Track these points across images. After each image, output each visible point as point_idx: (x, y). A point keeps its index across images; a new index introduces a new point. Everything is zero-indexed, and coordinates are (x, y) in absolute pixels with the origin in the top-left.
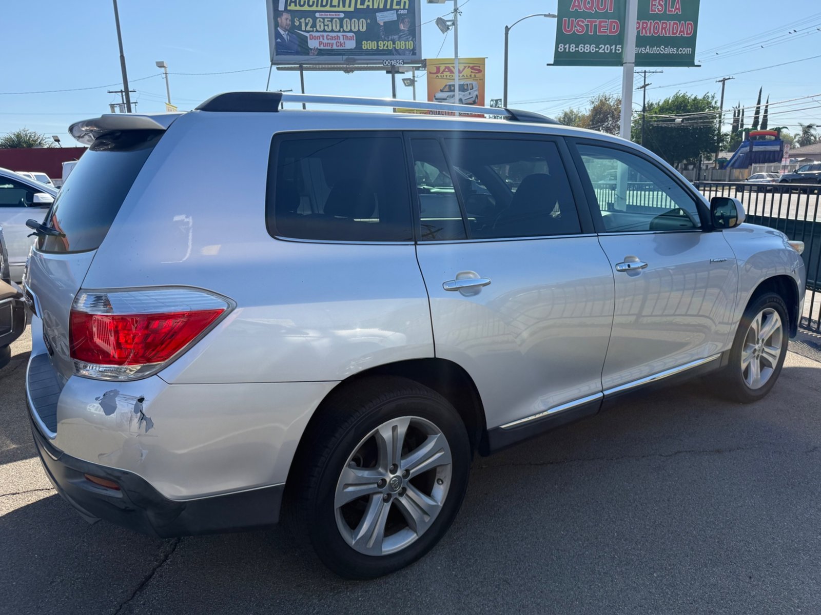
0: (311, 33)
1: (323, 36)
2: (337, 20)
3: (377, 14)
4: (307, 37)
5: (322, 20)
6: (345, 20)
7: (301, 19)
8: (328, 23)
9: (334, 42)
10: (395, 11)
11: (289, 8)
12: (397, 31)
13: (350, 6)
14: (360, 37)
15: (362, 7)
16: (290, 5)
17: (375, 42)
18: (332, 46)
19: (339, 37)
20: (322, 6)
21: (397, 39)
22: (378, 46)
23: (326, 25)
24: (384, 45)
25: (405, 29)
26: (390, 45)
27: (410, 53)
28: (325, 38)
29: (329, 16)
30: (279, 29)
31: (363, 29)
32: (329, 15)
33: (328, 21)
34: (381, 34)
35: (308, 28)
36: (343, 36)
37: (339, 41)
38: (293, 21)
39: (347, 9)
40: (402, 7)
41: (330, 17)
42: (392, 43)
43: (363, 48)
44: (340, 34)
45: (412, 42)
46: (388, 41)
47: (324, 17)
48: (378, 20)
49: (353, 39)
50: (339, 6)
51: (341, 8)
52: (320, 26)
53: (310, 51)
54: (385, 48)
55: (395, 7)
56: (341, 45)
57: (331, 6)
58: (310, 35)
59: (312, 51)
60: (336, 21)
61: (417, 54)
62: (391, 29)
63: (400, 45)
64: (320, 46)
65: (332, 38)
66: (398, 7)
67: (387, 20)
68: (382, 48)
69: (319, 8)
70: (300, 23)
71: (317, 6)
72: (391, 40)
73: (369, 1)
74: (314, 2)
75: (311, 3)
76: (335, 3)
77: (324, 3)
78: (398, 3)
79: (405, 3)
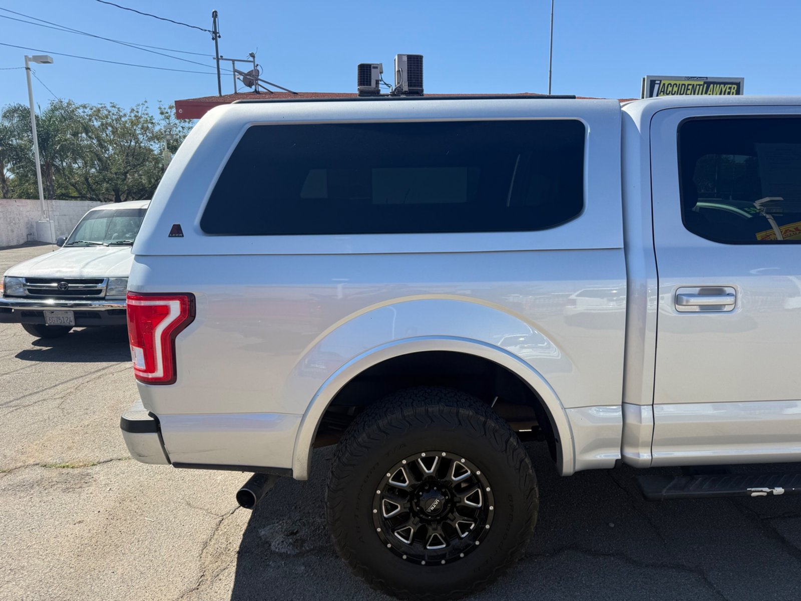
13: (698, 94)
15: (705, 95)
16: (660, 94)
20: (680, 94)
50: (691, 95)
57: (686, 94)
71: (677, 94)
73: (710, 91)
74: (675, 92)
75: (673, 93)
76: (689, 92)
77: (682, 93)
78: (729, 93)
79: (733, 93)
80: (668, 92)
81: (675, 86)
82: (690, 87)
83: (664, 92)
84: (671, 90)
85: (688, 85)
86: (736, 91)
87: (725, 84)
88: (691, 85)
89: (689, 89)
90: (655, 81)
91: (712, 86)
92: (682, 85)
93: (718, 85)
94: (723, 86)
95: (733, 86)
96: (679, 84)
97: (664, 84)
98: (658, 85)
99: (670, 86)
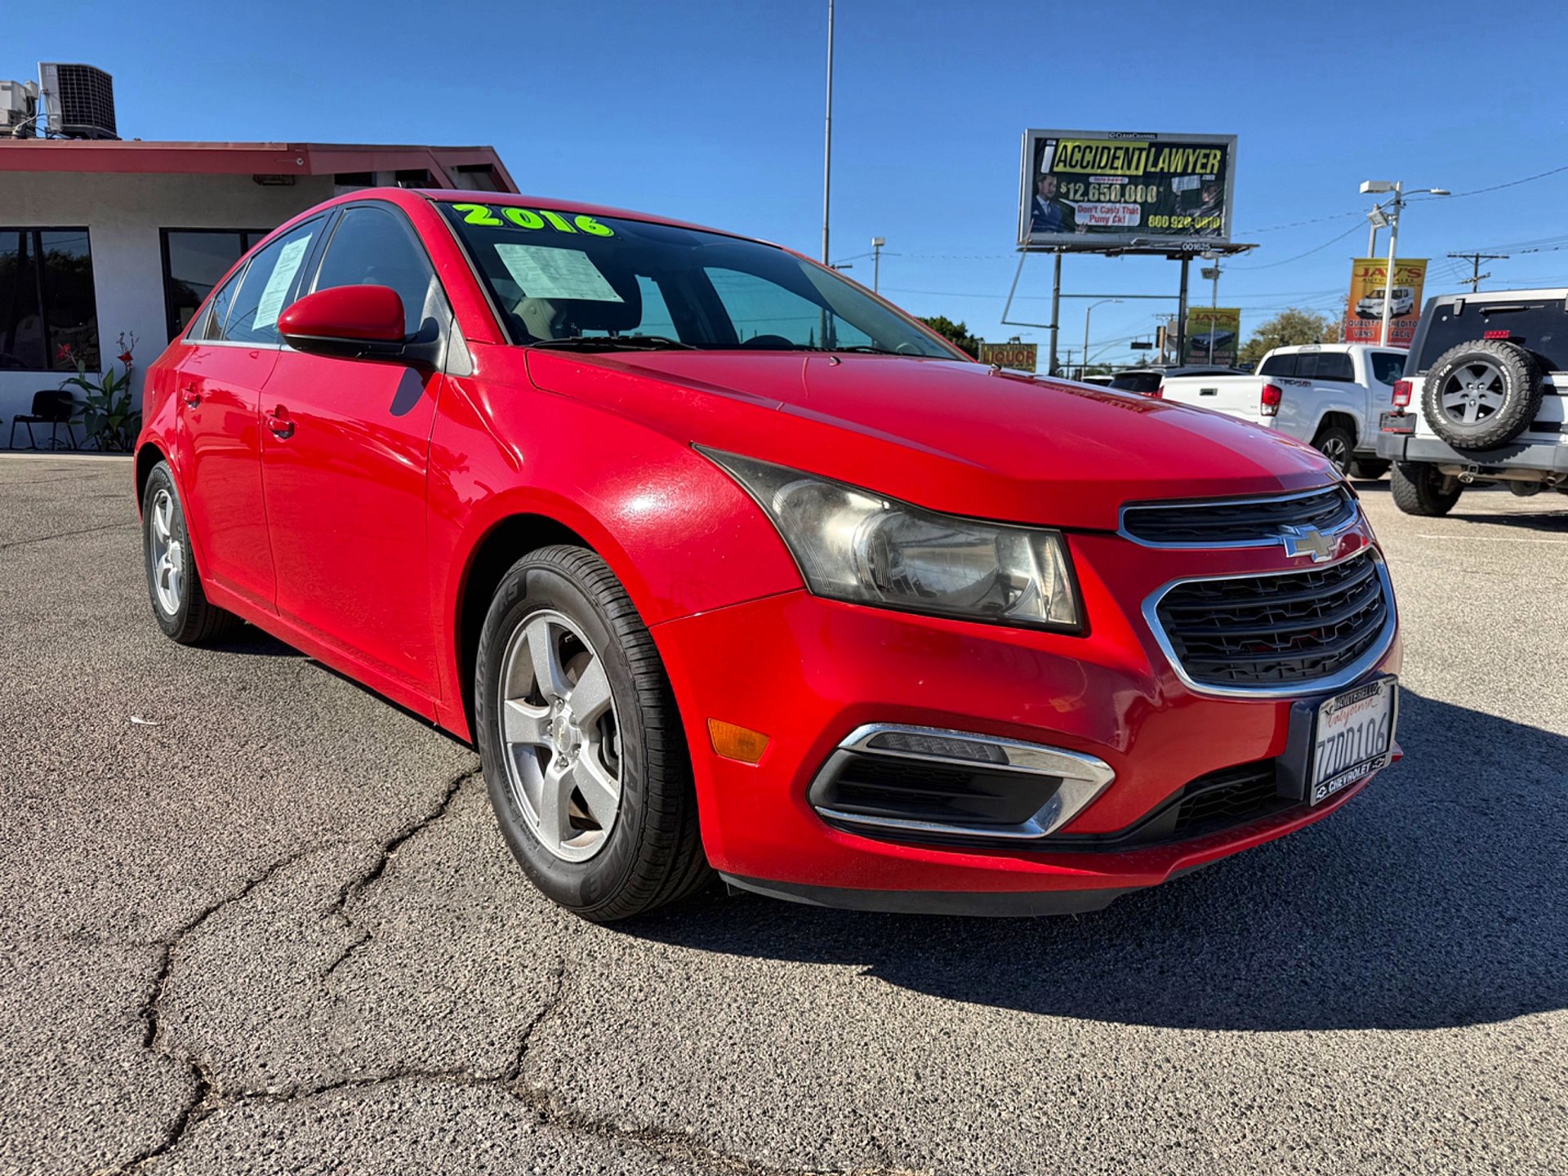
0: (1080, 204)
1: (1096, 208)
2: (1118, 187)
3: (1174, 180)
5: (1097, 186)
6: (1128, 187)
7: (1070, 184)
8: (1104, 190)
9: (1111, 216)
11: (1056, 169)
12: (1199, 203)
13: (1137, 168)
14: (1147, 210)
15: (1153, 170)
16: (1057, 165)
17: (1167, 218)
18: (1107, 222)
19: (1118, 210)
20: (1099, 167)
21: (1198, 215)
22: (1170, 223)
23: (1102, 193)
24: (1179, 222)
25: (1209, 200)
28: (1098, 210)
29: (1107, 182)
30: (1038, 197)
32: (1107, 180)
33: (1105, 188)
34: (1177, 206)
35: (1078, 197)
37: (1117, 215)
38: (1058, 187)
39: (1133, 172)
40: (1208, 171)
41: (1109, 182)
42: (1189, 218)
43: (1150, 225)
44: (1119, 206)
45: (1218, 219)
46: (1185, 216)
47: (1101, 182)
48: (1174, 187)
49: (1137, 213)
50: (1122, 169)
51: (1125, 171)
52: (1094, 194)
53: (1076, 227)
54: (1180, 226)
55: (1198, 170)
56: (1120, 220)
57: (1112, 168)
59: (1080, 228)
60: (1116, 188)
61: (1223, 235)
62: (1191, 200)
63: (1202, 222)
64: (1090, 221)
66: (1203, 171)
67: (1185, 187)
68: (1175, 226)
69: (1096, 171)
70: (1068, 189)
71: (1093, 167)
72: (1190, 215)
73: (1164, 162)
74: (1088, 162)
75: (1085, 164)
76: (1117, 164)
77: (1103, 164)
78: (1204, 166)
79: (1213, 165)
80: (1074, 163)
81: (1088, 150)
82: (1120, 154)
83: (1065, 162)
84: (1080, 159)
85: (1116, 149)
86: (1219, 162)
87: (1195, 147)
88: (1121, 148)
89: (1118, 158)
90: (1046, 140)
91: (1166, 151)
92: (1104, 148)
93: (1181, 150)
94: (1191, 151)
95: (1213, 152)
96: (1097, 148)
97: (1065, 147)
98: (1053, 148)
99: (1077, 150)
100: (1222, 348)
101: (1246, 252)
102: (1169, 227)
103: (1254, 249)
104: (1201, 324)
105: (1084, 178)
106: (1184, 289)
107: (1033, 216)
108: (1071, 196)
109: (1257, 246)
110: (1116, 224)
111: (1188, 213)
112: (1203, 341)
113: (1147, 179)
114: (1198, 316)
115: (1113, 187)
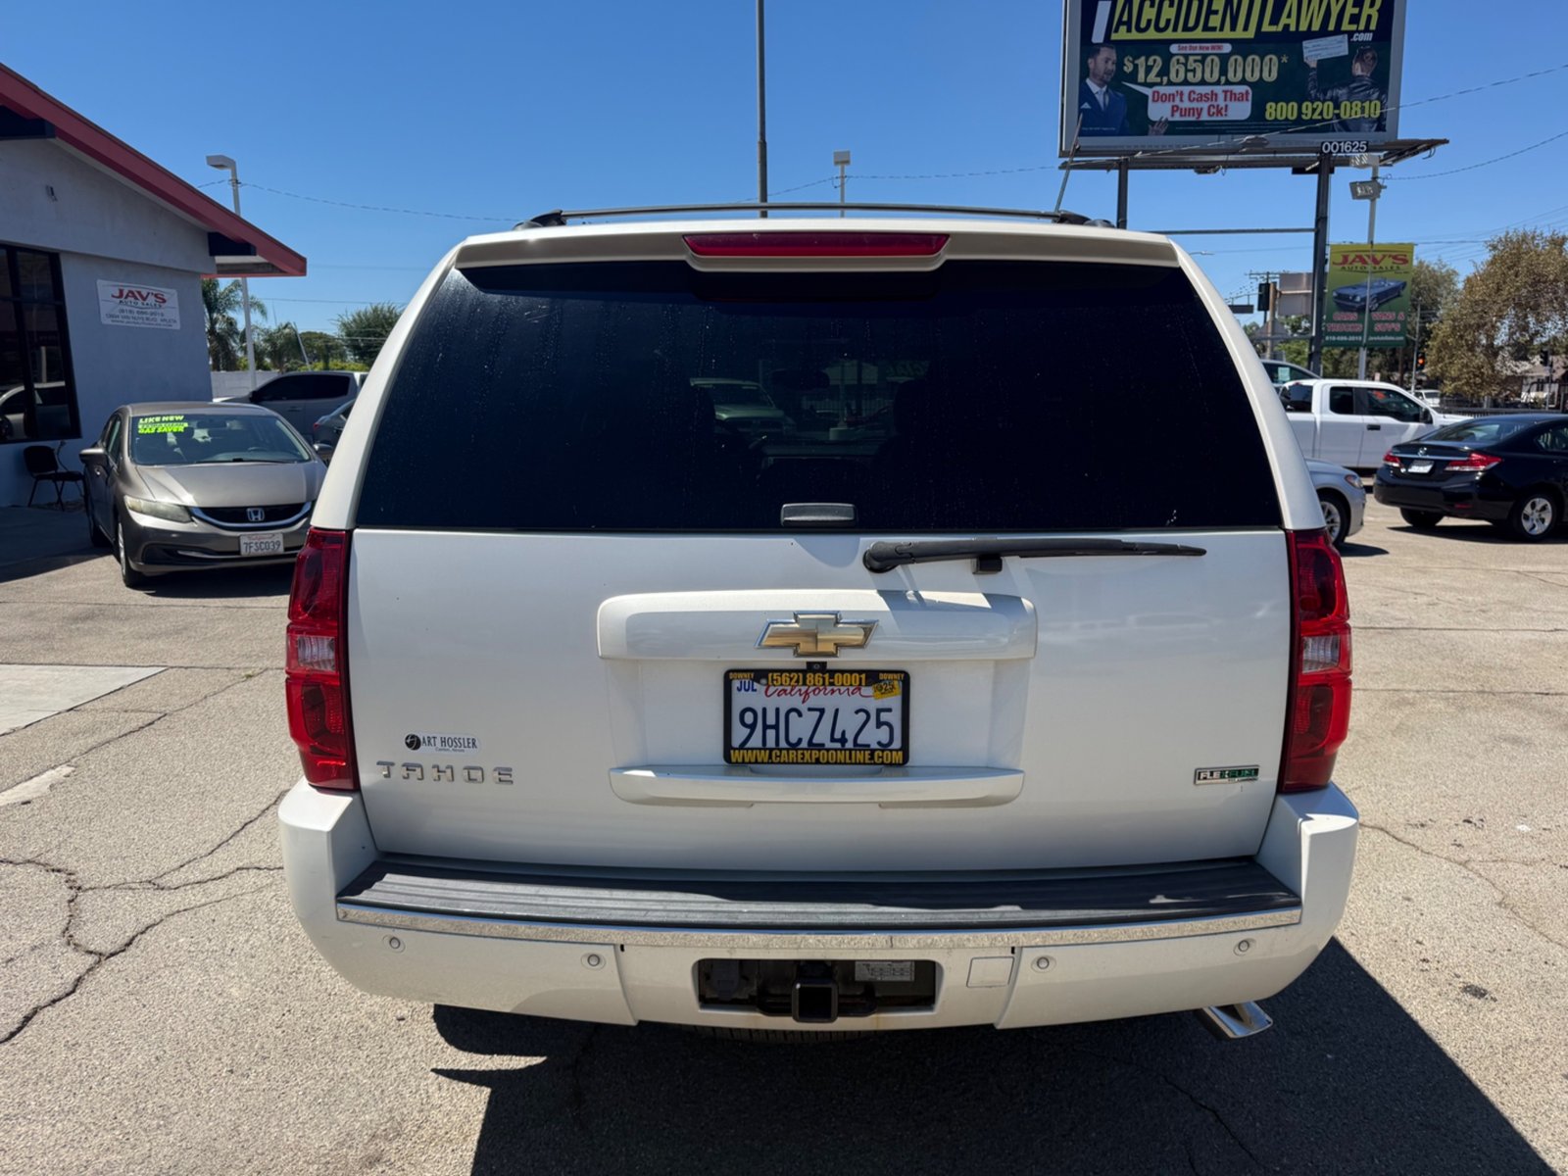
0: (1156, 88)
1: (1182, 94)
2: (1216, 59)
3: (1305, 44)
4: (1147, 97)
5: (1182, 60)
6: (1232, 59)
7: (1138, 57)
8: (1194, 65)
9: (1205, 105)
10: (1346, 36)
11: (1114, 37)
12: (1346, 79)
13: (1246, 28)
14: (1263, 93)
15: (1273, 29)
16: (1116, 31)
17: (1295, 105)
18: (1199, 115)
19: (1216, 95)
20: (1186, 29)
21: (1345, 97)
23: (1191, 71)
24: (1314, 110)
25: (1365, 74)
26: (1327, 109)
27: (1371, 128)
28: (1185, 97)
29: (1198, 51)
30: (1088, 81)
31: (1271, 74)
32: (1198, 49)
33: (1195, 61)
34: (1310, 86)
35: (1152, 78)
36: (1225, 92)
37: (1215, 104)
38: (1120, 64)
39: (1239, 34)
40: (1362, 27)
41: (1202, 52)
42: (1331, 104)
43: (1267, 117)
44: (1218, 89)
45: (1378, 103)
46: (1323, 102)
47: (1188, 52)
48: (1305, 55)
49: (1247, 100)
50: (1222, 29)
51: (1227, 34)
52: (1177, 71)
53: (1150, 126)
54: (1316, 116)
55: (1346, 26)
56: (1219, 112)
57: (1206, 28)
58: (1154, 93)
59: (1155, 127)
60: (1212, 61)
61: (1387, 128)
62: (1334, 73)
63: (1351, 110)
64: (1173, 115)
65: (1201, 98)
66: (1353, 27)
67: (1325, 55)
68: (1309, 117)
69: (1180, 35)
70: (1136, 67)
71: (1175, 29)
72: (1331, 99)
73: (1289, 16)
74: (1168, 21)
75: (1162, 24)
76: (1215, 21)
77: (1191, 23)
78: (1355, 19)
79: (1369, 17)
80: (1143, 25)
83: (1128, 24)
84: (1153, 18)
86: (1378, 11)
89: (1216, 12)
98: (1109, 3)
99: (1147, 3)
100: (1385, 306)
101: (1426, 153)
102: (1299, 121)
103: (1439, 148)
104: (1350, 270)
105: (1161, 47)
106: (1322, 219)
107: (1081, 111)
108: (1141, 77)
109: (1445, 142)
110: (1215, 118)
111: (1329, 94)
112: (1355, 297)
113: (1261, 44)
114: (1346, 258)
115: (1209, 59)
